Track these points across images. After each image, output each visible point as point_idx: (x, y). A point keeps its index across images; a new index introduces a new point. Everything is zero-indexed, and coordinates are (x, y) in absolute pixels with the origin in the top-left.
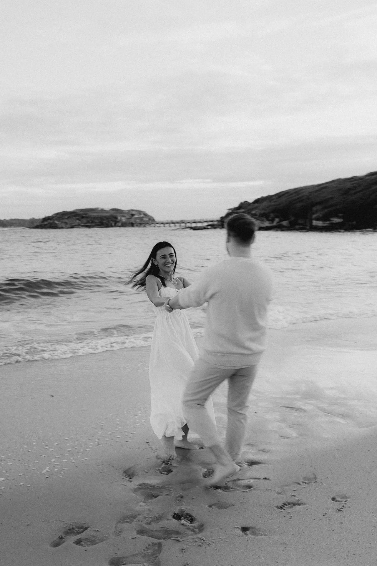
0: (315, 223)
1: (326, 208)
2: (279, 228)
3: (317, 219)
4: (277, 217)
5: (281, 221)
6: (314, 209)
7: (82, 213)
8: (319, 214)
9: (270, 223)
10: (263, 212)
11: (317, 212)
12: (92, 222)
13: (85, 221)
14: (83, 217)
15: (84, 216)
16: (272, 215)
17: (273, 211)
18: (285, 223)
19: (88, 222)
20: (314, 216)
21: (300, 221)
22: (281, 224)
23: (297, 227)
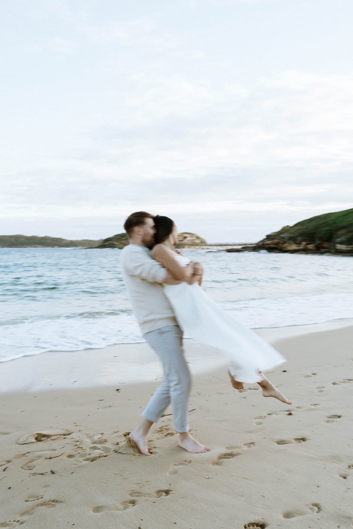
0: (339, 247)
1: (349, 232)
2: (306, 251)
3: (341, 243)
4: (304, 240)
5: (308, 244)
6: (340, 233)
8: (343, 238)
9: (296, 247)
10: (292, 235)
11: (341, 235)
16: (300, 239)
17: (302, 235)
18: (311, 246)
20: (338, 240)
21: (326, 245)
22: (307, 248)
23: (323, 250)
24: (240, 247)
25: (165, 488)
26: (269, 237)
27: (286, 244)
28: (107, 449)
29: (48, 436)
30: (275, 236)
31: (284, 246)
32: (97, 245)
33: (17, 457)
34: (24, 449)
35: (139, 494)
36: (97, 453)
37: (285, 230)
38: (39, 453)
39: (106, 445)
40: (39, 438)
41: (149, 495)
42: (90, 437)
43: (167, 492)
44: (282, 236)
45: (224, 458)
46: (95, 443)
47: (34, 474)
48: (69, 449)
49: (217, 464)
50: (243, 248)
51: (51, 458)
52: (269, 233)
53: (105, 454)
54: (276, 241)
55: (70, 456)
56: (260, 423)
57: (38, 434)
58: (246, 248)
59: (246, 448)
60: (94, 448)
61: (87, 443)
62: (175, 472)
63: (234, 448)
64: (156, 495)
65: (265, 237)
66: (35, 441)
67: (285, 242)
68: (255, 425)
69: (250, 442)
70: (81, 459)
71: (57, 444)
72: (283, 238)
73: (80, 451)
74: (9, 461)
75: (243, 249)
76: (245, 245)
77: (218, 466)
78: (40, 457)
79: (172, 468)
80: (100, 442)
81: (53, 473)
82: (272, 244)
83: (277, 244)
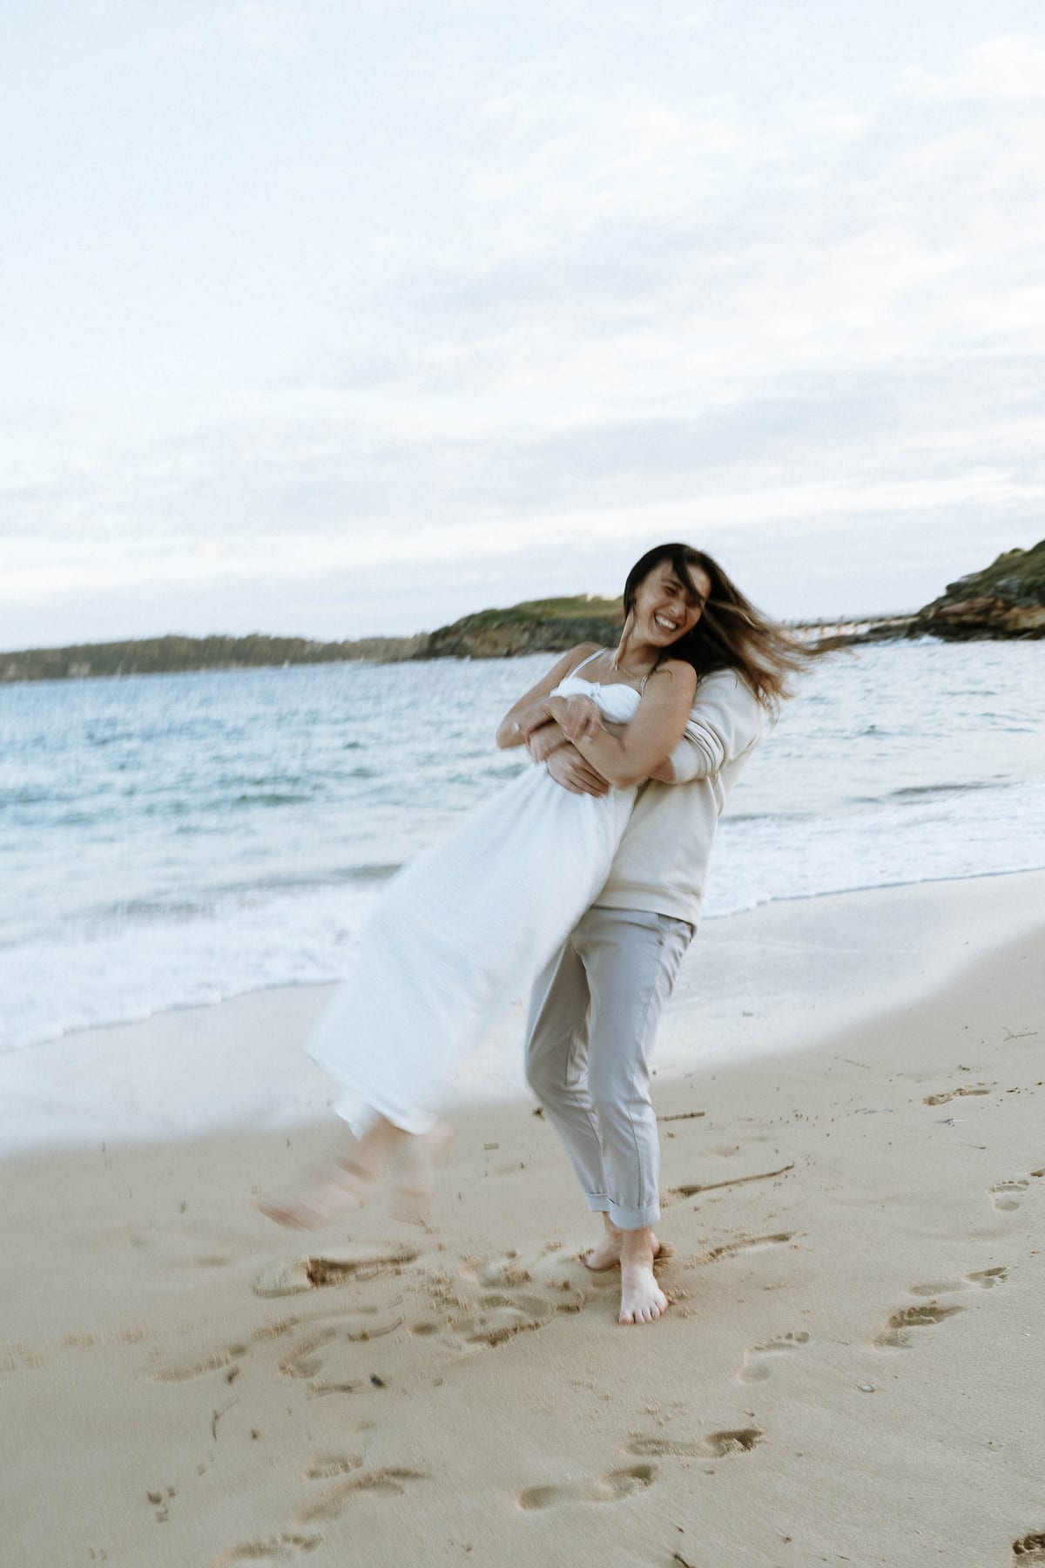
7: (538, 611)
12: (567, 636)
13: (545, 633)
14: (540, 624)
15: (544, 619)
19: (556, 636)
24: (863, 630)
25: (740, 1426)
26: (955, 591)
27: (1015, 610)
28: (535, 1306)
29: (345, 1268)
30: (978, 584)
31: (1008, 616)
32: (409, 650)
33: (262, 1335)
34: (280, 1310)
35: (658, 1446)
36: (504, 1316)
37: (1008, 564)
38: (328, 1323)
39: (528, 1290)
40: (320, 1273)
41: (691, 1449)
42: (476, 1267)
43: (746, 1439)
44: (1001, 583)
45: (910, 1323)
46: (491, 1283)
47: (323, 1389)
48: (416, 1308)
49: (892, 1342)
50: (873, 631)
51: (364, 1337)
52: (955, 577)
53: (531, 1321)
54: (980, 602)
55: (424, 1329)
56: (1011, 1206)
57: (315, 1263)
58: (883, 631)
59: (976, 1287)
60: (494, 1302)
61: (469, 1283)
62: (762, 1373)
63: (937, 1288)
64: (710, 1448)
65: (943, 592)
66: (306, 1282)
67: (1009, 606)
68: (998, 1211)
69: (987, 1268)
70: (459, 1338)
71: (378, 1292)
72: (1005, 590)
73: (452, 1312)
74: (239, 1350)
75: (872, 636)
76: (881, 620)
77: (895, 1348)
78: (330, 1334)
79: (748, 1359)
80: (512, 1280)
81: (377, 1382)
82: (968, 611)
83: (986, 610)
